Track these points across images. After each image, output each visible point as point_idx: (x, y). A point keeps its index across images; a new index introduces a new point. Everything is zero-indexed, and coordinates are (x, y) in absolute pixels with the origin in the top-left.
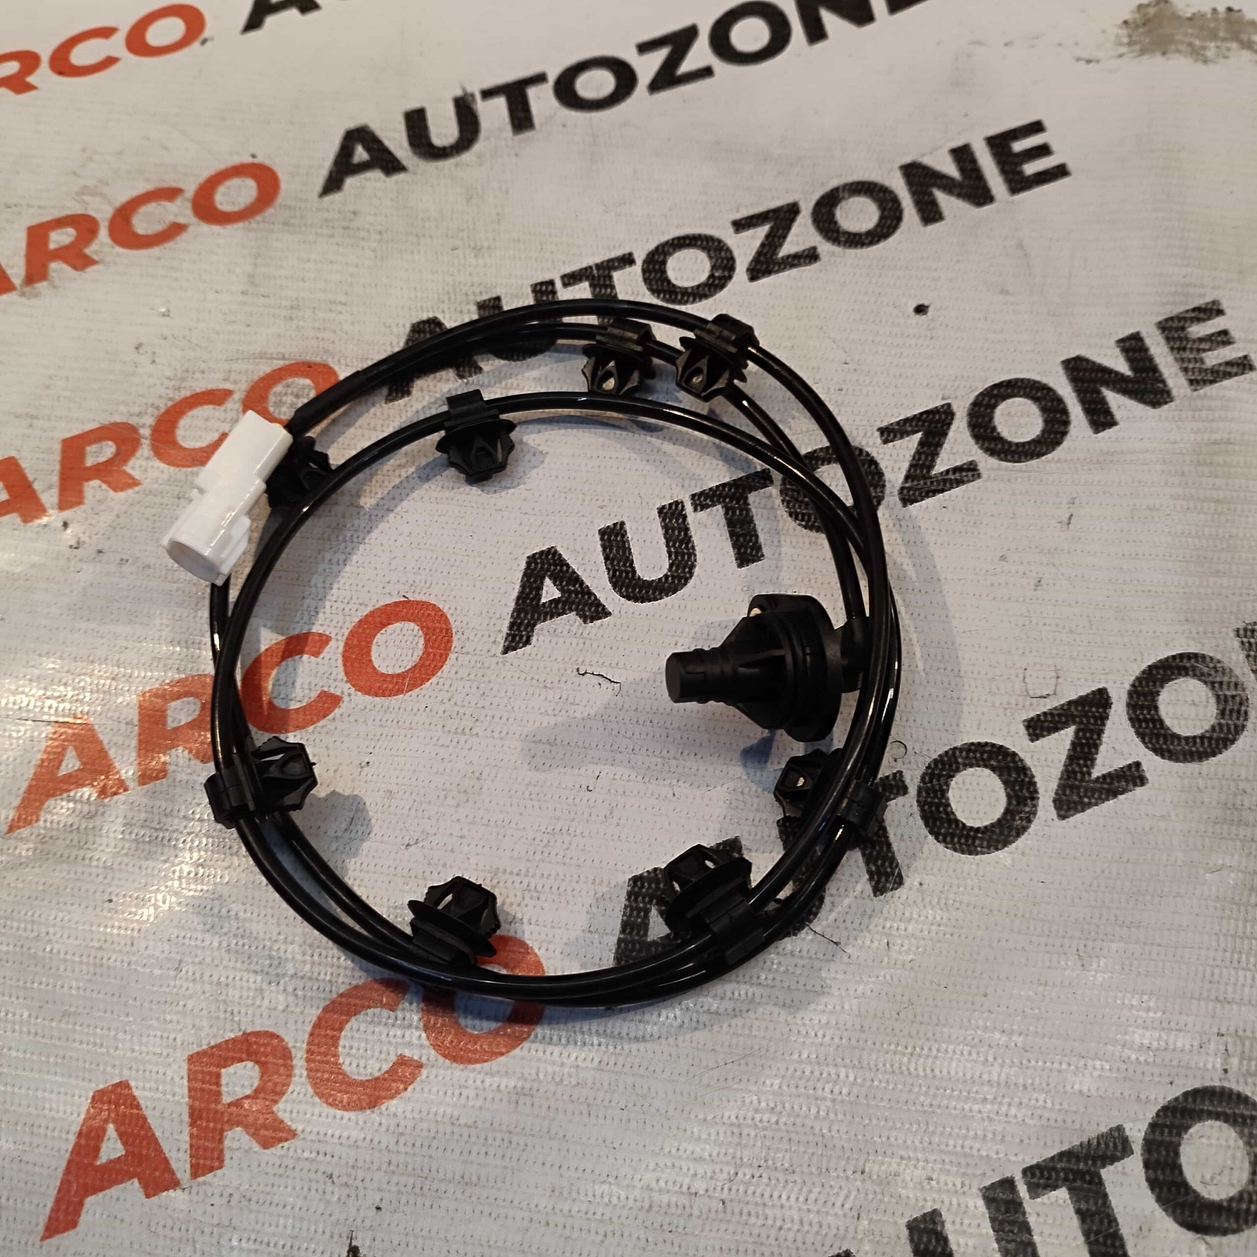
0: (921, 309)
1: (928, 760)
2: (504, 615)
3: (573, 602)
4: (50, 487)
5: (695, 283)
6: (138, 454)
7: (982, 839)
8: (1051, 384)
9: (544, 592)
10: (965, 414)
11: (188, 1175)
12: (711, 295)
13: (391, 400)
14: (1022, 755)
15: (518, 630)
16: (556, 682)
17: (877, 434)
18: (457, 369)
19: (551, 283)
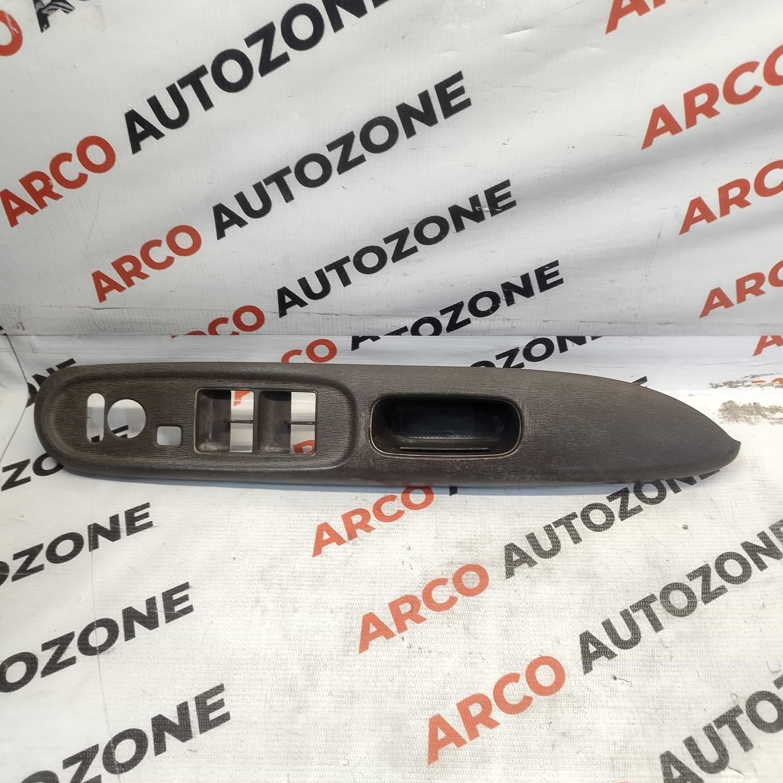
0: (685, 528)
1: (746, 700)
2: (579, 659)
3: (602, 652)
4: (392, 624)
5: (602, 523)
6: (421, 607)
7: (774, 727)
8: (740, 553)
9: (590, 649)
10: (714, 568)
12: (610, 527)
13: (508, 578)
14: (777, 694)
15: (586, 665)
16: (607, 685)
17: (687, 577)
18: (528, 563)
19: (550, 526)
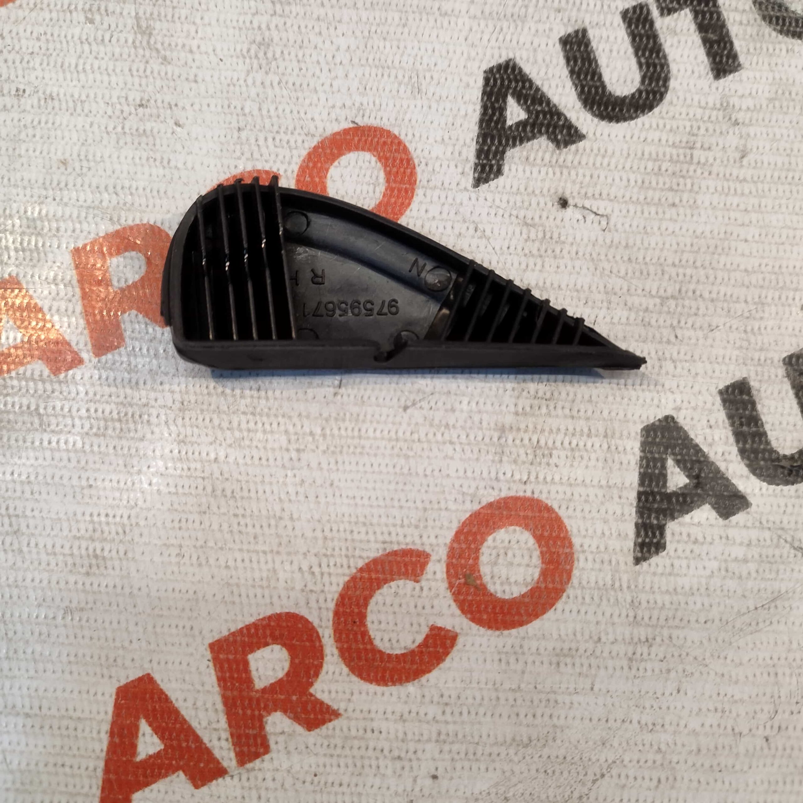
11: (234, 763)
